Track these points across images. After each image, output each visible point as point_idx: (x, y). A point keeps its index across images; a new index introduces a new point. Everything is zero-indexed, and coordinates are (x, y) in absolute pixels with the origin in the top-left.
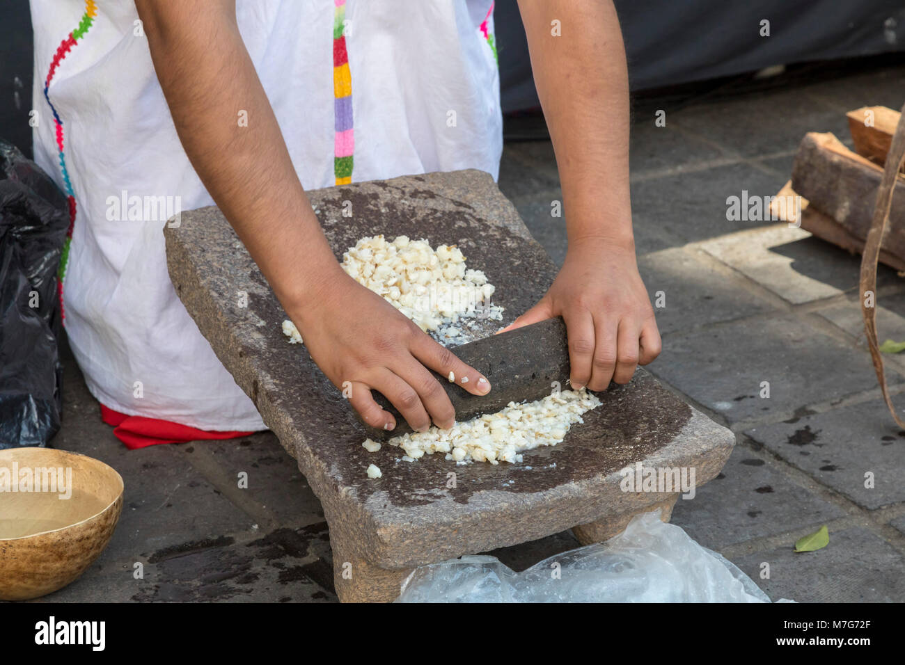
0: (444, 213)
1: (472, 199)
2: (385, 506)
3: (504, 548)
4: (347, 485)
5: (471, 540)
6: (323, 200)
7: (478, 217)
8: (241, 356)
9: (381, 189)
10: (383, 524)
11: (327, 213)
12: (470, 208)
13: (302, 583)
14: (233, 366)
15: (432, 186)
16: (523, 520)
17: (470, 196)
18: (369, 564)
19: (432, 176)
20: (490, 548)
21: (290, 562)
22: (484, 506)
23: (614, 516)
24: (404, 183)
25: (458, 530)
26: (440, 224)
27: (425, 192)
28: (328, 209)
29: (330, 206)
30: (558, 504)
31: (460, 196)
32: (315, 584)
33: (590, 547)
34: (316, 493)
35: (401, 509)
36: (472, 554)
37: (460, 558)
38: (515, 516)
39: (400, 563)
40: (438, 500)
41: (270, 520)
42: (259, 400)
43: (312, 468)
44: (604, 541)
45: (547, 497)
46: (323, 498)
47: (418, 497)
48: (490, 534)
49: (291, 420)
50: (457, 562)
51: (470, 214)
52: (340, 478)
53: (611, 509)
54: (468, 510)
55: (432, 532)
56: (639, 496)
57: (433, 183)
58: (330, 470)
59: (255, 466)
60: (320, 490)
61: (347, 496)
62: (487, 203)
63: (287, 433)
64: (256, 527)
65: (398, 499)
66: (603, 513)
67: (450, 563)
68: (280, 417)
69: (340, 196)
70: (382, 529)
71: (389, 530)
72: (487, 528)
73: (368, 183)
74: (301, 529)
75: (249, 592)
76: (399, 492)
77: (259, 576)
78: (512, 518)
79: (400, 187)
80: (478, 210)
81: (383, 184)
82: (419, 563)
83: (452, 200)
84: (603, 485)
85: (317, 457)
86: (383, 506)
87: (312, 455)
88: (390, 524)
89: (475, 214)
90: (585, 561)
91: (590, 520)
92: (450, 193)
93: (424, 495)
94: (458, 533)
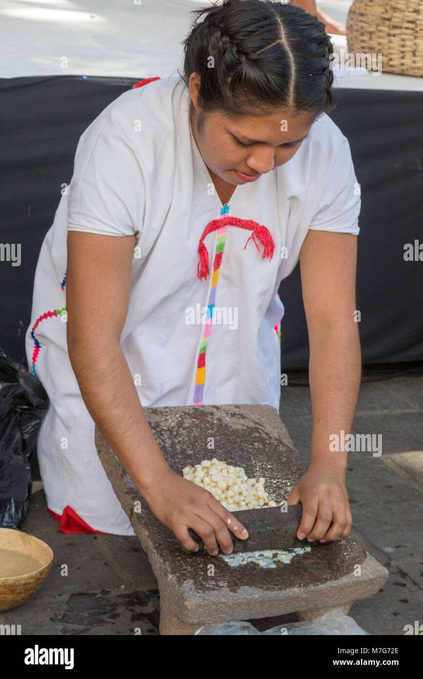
0: (248, 427)
1: (264, 422)
2: (191, 588)
3: (254, 619)
4: (172, 574)
5: (236, 613)
6: (184, 412)
7: (266, 432)
8: (126, 494)
9: (216, 410)
10: (188, 599)
11: (184, 420)
12: (262, 426)
13: (144, 622)
14: (121, 498)
15: (244, 411)
16: (266, 605)
17: (263, 420)
18: (178, 619)
19: (244, 407)
20: (246, 619)
21: (138, 609)
22: (245, 596)
23: (317, 608)
24: (229, 408)
25: (229, 607)
26: (245, 433)
27: (239, 414)
28: (185, 418)
29: (187, 416)
30: (286, 599)
31: (258, 419)
32: (150, 624)
33: (303, 623)
34: (155, 575)
35: (200, 591)
36: (235, 620)
37: (229, 622)
38: (262, 603)
39: (195, 621)
40: (221, 589)
41: (132, 584)
42: (133, 519)
43: (155, 561)
44: (310, 621)
45: (280, 595)
46: (159, 579)
47: (210, 586)
48: (247, 611)
49: (147, 533)
50: (227, 623)
51: (262, 430)
52: (169, 570)
53: (316, 605)
54: (236, 597)
55: (215, 607)
56: (332, 600)
57: (244, 410)
58: (164, 564)
59: (128, 551)
60: (158, 573)
61: (171, 580)
62: (272, 424)
63: (145, 540)
64: (123, 587)
65: (199, 585)
66: (311, 606)
67: (223, 624)
68: (142, 530)
69: (193, 411)
70: (188, 602)
71: (191, 602)
72: (245, 608)
73: (209, 406)
74: (148, 591)
75: (113, 624)
76: (200, 581)
77: (120, 615)
78: (260, 604)
79: (226, 410)
80: (267, 428)
81: (217, 408)
82: (206, 622)
83: (253, 421)
84: (312, 591)
85: (159, 556)
86: (190, 588)
87: (156, 554)
88: (192, 599)
89: (264, 430)
90: (299, 630)
91: (303, 609)
92: (253, 417)
93: (213, 585)
94: (229, 609)
